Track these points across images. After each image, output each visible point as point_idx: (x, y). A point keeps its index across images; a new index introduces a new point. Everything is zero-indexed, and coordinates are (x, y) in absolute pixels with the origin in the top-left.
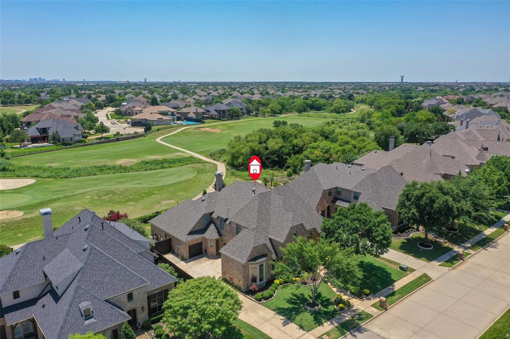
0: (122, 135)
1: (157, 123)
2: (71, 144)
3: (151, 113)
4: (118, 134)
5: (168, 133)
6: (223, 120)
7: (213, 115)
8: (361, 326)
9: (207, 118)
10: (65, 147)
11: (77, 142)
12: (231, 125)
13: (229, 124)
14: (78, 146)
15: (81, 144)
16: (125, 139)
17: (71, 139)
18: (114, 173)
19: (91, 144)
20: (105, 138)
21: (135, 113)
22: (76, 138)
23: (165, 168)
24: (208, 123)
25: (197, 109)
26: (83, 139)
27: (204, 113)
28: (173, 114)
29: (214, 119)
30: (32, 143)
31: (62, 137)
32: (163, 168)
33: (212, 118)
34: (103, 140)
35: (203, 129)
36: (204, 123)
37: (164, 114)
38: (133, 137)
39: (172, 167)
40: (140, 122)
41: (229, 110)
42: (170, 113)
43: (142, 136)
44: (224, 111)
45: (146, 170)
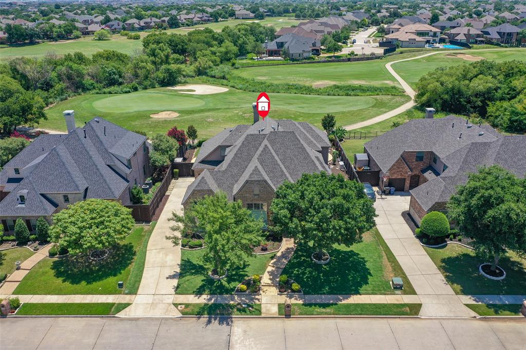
0: (357, 55)
1: (407, 44)
2: (298, 60)
3: (406, 33)
4: (352, 54)
5: (411, 57)
6: (502, 47)
7: (492, 39)
8: (232, 318)
9: (482, 42)
10: (291, 62)
11: (305, 59)
12: (507, 53)
13: (506, 51)
14: (305, 63)
15: (308, 61)
16: (358, 60)
17: (300, 55)
18: (295, 93)
19: (319, 62)
20: (335, 57)
21: (391, 32)
22: (305, 55)
23: (350, 95)
24: (476, 49)
25: (469, 30)
26: (312, 56)
27: (478, 36)
28: (435, 34)
29: (492, 44)
30: (269, 56)
31: (291, 52)
32: (348, 95)
33: (489, 42)
34: (333, 58)
35: (459, 56)
36: (470, 48)
37: (421, 34)
38: (368, 59)
39: (358, 95)
40: (390, 42)
41: (518, 34)
42: (432, 34)
43: (378, 58)
44: (510, 34)
45: (328, 95)
